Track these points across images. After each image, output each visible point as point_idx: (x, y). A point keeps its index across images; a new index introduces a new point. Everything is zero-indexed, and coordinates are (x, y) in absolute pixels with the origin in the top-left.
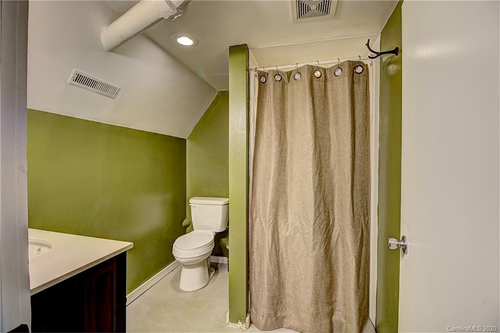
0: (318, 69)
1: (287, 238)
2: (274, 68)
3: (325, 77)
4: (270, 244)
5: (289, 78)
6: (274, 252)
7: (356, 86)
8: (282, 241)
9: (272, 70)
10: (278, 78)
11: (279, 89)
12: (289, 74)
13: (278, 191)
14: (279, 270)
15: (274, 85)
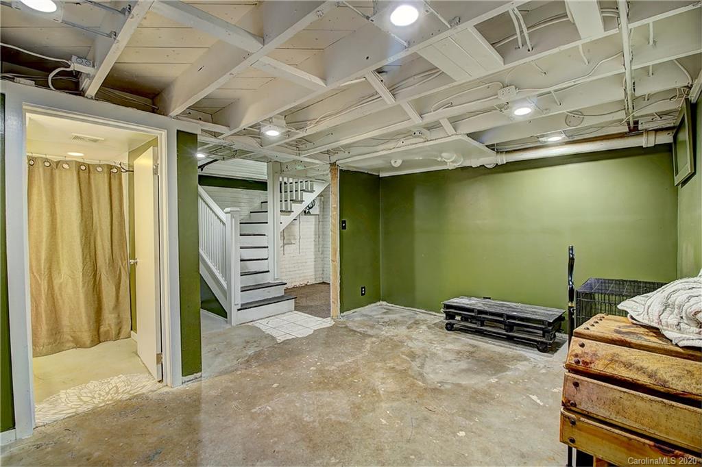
0: (84, 164)
1: (61, 284)
2: (44, 156)
3: (89, 170)
4: (46, 290)
5: (57, 165)
6: (50, 296)
7: (112, 180)
8: (56, 288)
9: (42, 158)
10: (48, 164)
11: (48, 173)
12: (58, 163)
13: (51, 251)
14: (55, 307)
15: (44, 171)
